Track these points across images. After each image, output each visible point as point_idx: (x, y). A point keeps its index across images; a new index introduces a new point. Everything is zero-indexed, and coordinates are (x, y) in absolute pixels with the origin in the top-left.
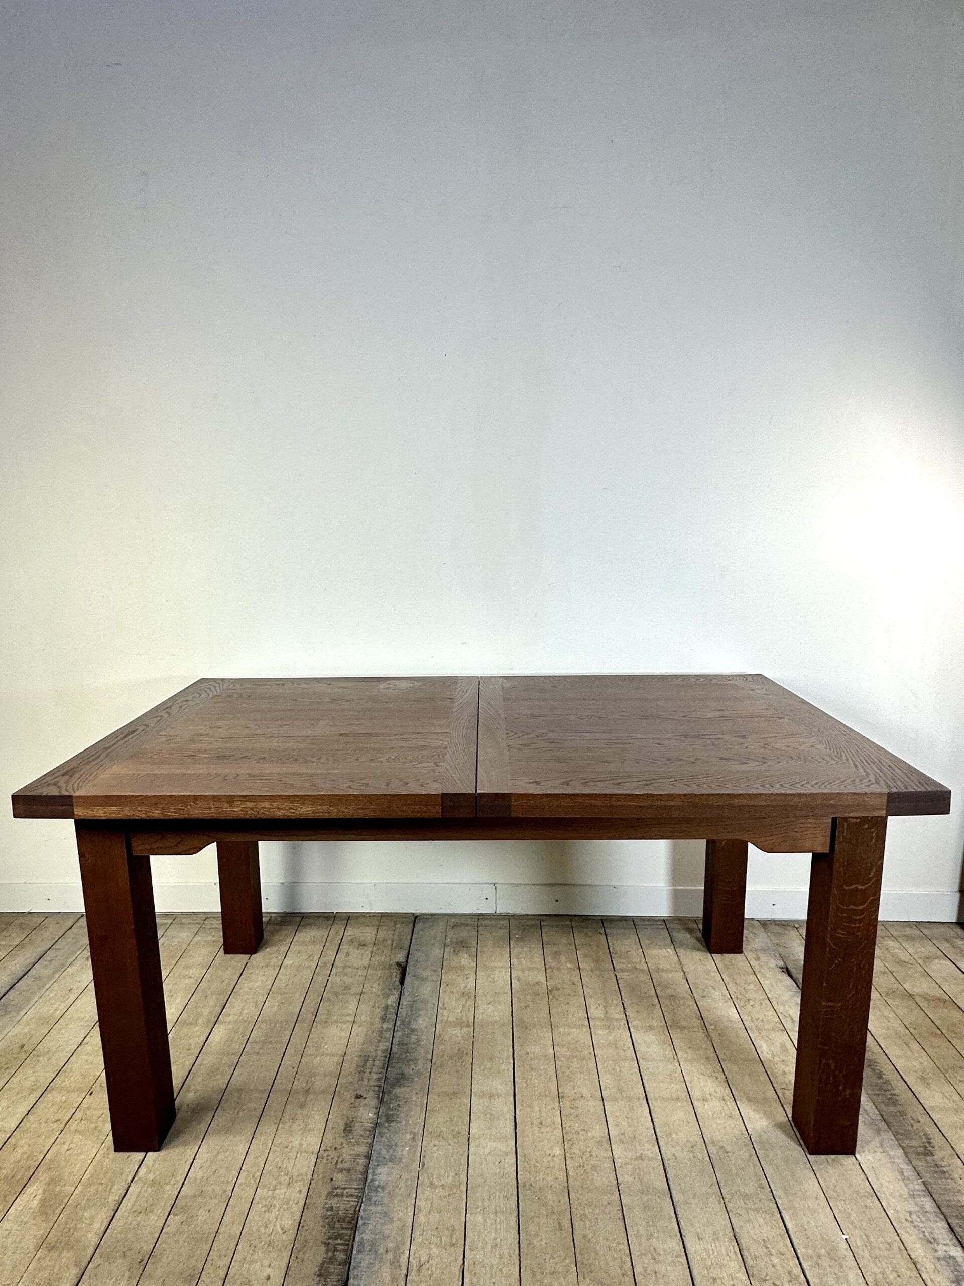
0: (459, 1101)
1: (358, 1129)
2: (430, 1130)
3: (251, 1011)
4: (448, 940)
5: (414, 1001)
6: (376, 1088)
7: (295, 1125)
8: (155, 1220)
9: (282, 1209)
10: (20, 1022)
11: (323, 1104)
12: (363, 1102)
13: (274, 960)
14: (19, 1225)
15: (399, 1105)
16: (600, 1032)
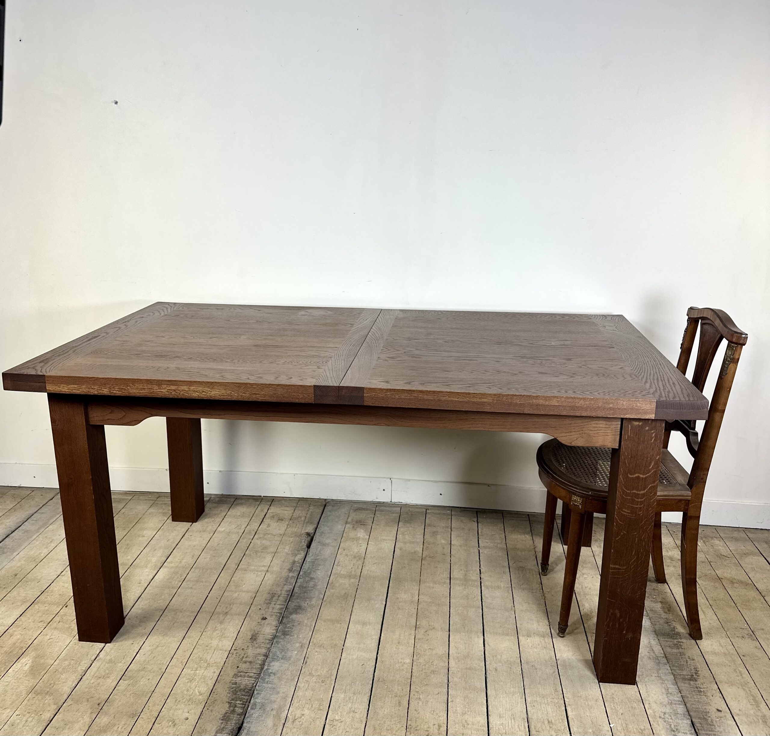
0: (339, 625)
1: (261, 639)
2: (315, 641)
3: (189, 560)
4: (349, 520)
5: (316, 559)
6: (279, 614)
7: (215, 634)
8: (111, 682)
9: (200, 681)
10: (14, 559)
11: (238, 622)
12: (266, 622)
13: (210, 527)
14: (15, 680)
15: (293, 626)
16: (458, 588)
